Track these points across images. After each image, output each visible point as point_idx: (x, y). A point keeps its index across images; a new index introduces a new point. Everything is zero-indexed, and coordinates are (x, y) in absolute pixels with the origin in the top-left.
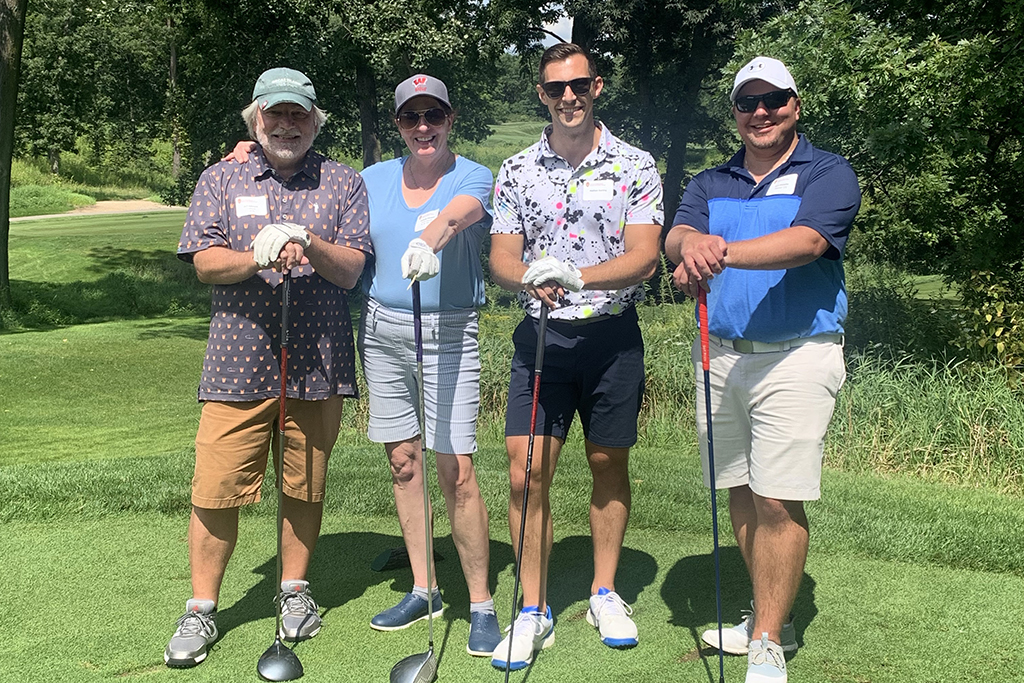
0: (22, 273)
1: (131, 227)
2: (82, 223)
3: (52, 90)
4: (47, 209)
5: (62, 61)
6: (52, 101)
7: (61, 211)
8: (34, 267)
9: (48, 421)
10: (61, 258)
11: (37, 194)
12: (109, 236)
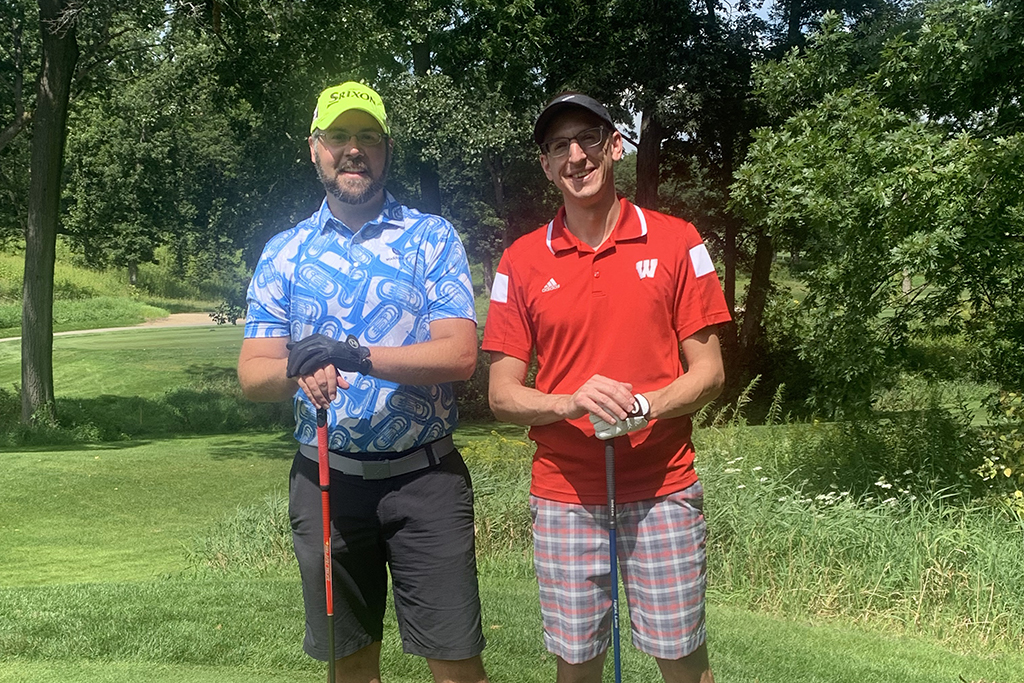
0: (80, 388)
1: (195, 340)
2: (149, 337)
3: (130, 198)
4: (117, 321)
5: (140, 168)
6: (129, 209)
7: (131, 324)
8: (92, 382)
9: (55, 541)
10: (120, 373)
11: (108, 306)
12: (171, 350)
